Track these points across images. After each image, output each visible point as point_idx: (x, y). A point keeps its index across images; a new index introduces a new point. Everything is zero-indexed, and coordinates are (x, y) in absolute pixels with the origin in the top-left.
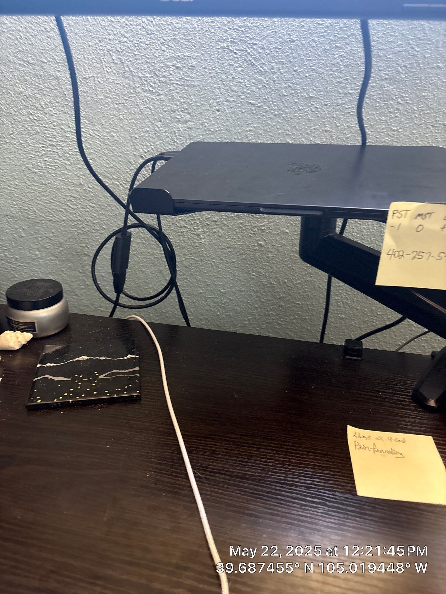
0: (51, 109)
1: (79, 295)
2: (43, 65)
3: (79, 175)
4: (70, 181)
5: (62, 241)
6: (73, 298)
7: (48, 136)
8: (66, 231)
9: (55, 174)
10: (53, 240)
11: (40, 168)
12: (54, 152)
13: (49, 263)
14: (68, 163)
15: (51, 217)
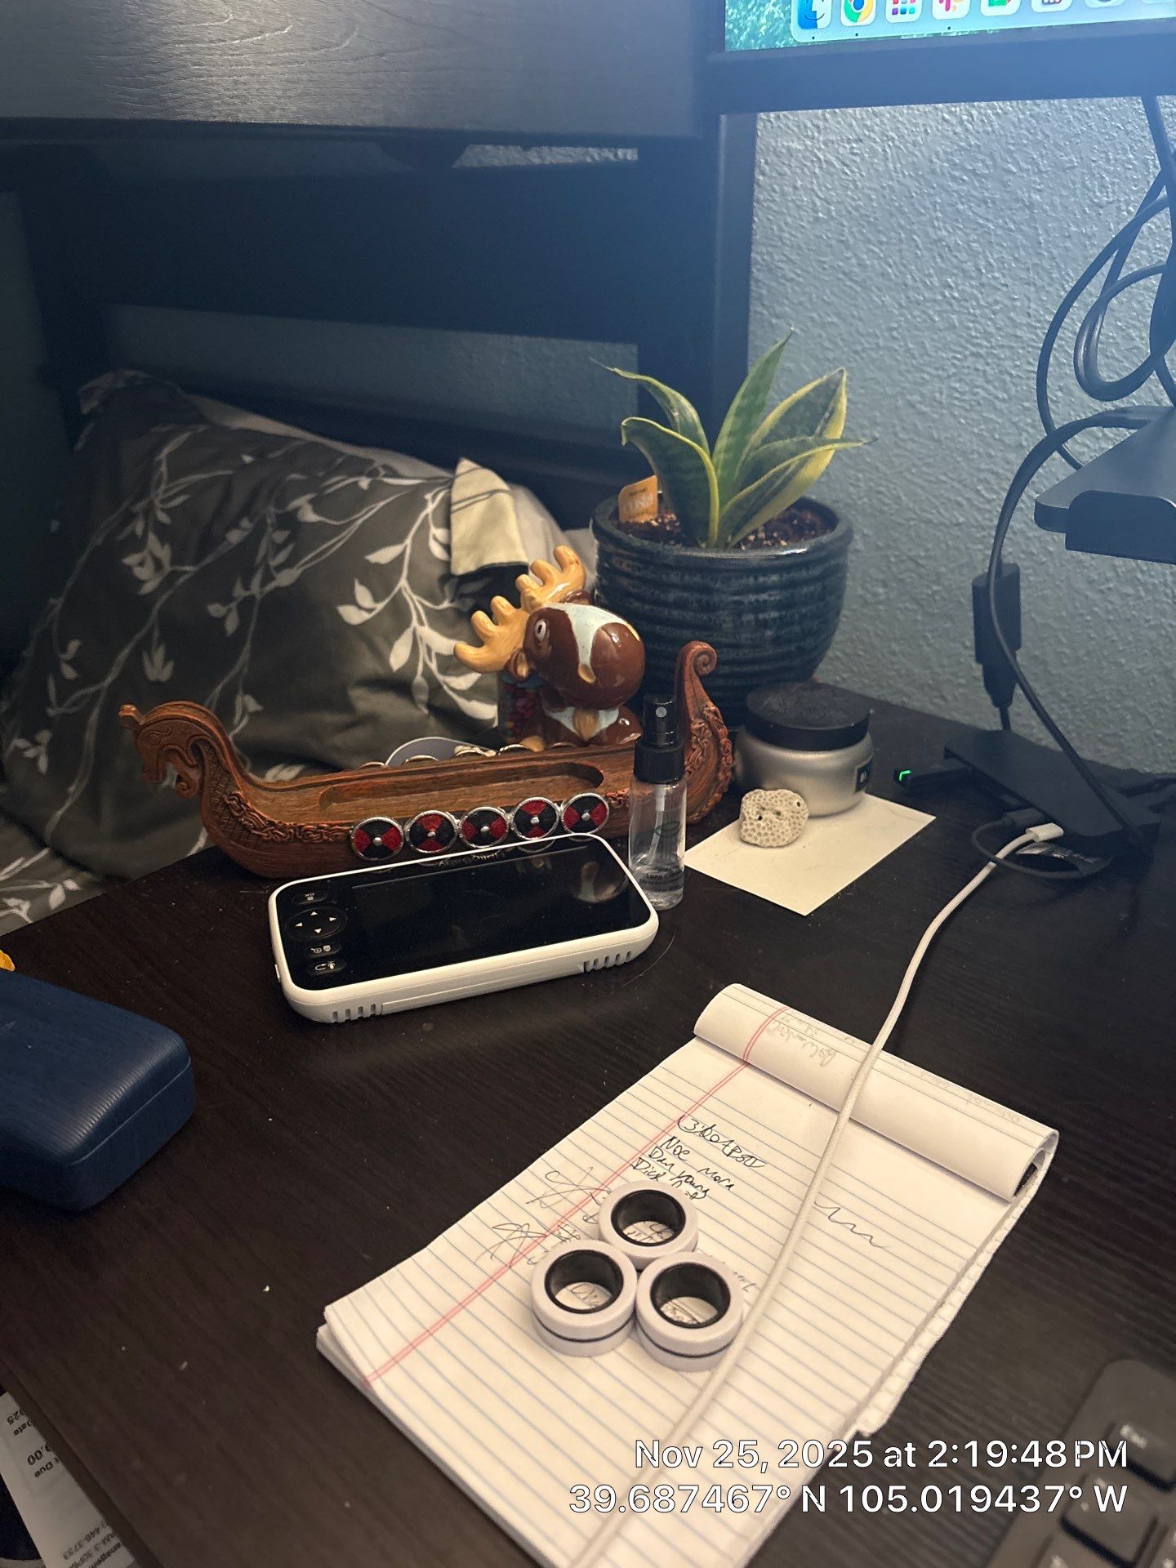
0: (997, 275)
1: (949, 698)
2: (1006, 178)
3: (1021, 424)
4: (997, 436)
5: (943, 569)
6: (933, 704)
7: (974, 334)
8: (958, 549)
9: (965, 418)
10: (923, 566)
11: (935, 404)
12: (977, 370)
13: (900, 616)
14: (1001, 395)
15: (932, 514)
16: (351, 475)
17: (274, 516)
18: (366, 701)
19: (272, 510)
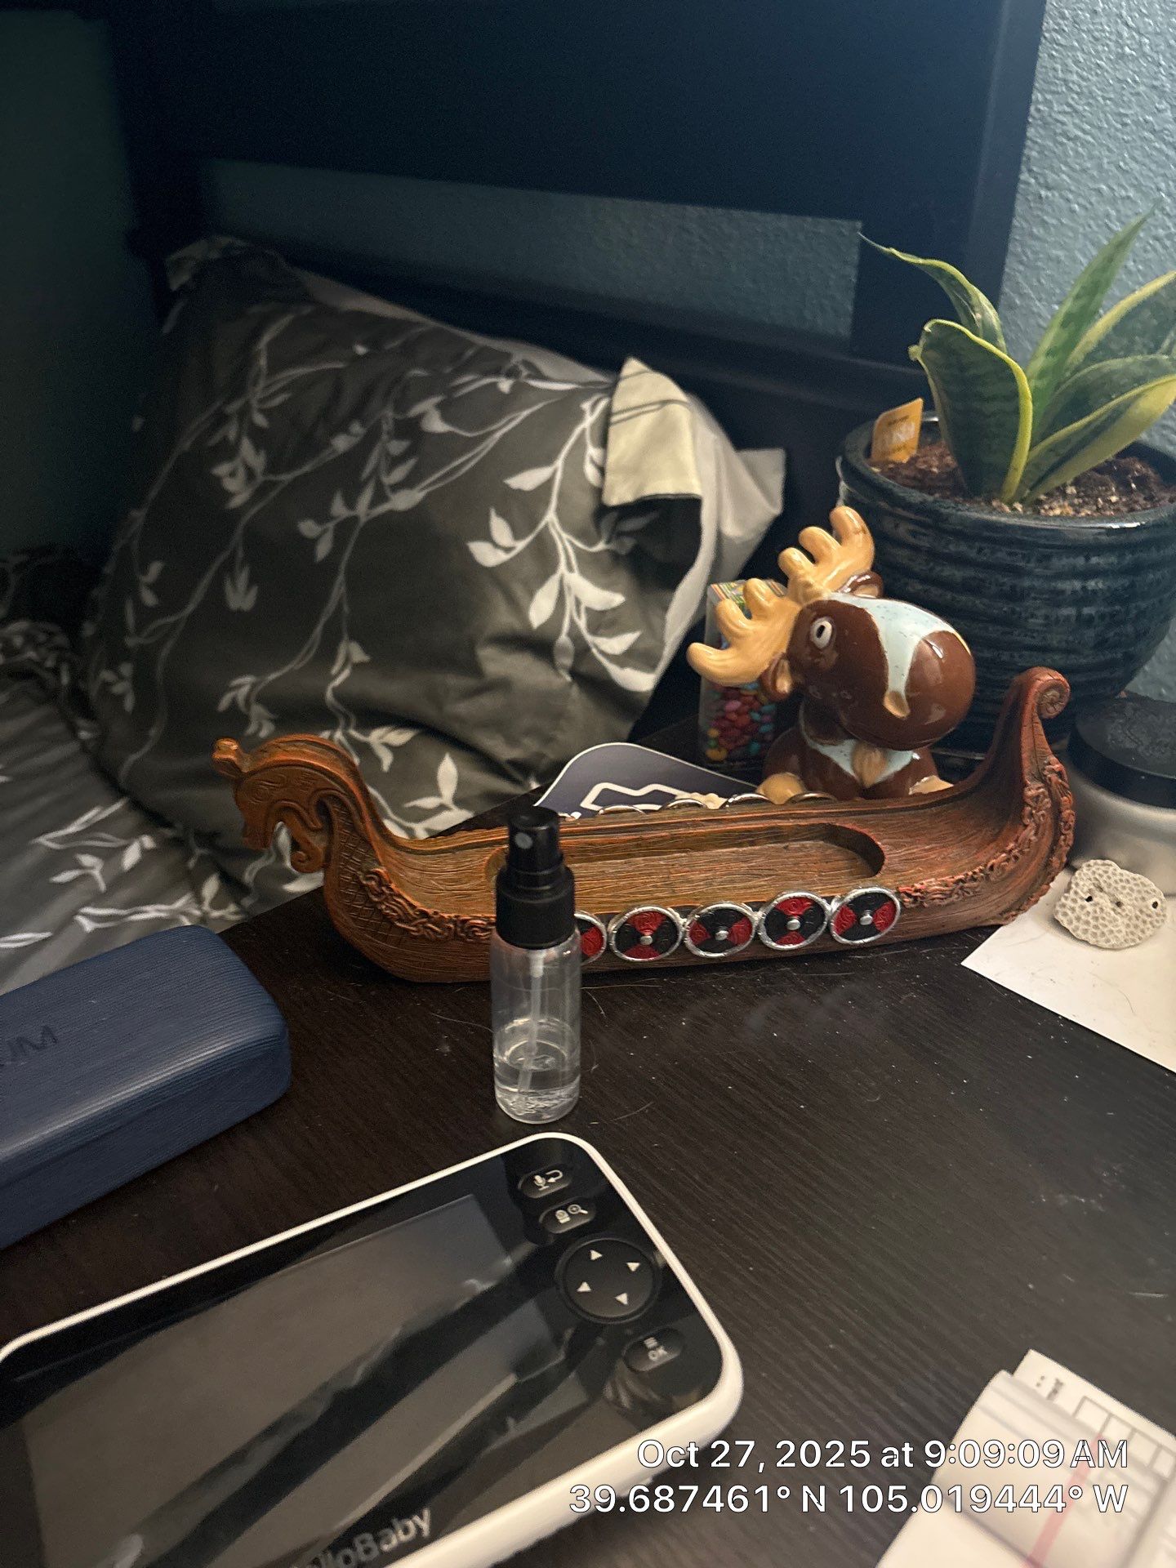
16: (486, 374)
17: (391, 422)
18: (497, 663)
19: (390, 413)
